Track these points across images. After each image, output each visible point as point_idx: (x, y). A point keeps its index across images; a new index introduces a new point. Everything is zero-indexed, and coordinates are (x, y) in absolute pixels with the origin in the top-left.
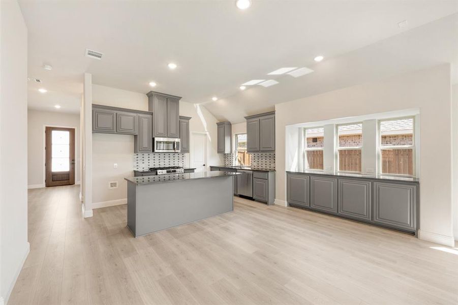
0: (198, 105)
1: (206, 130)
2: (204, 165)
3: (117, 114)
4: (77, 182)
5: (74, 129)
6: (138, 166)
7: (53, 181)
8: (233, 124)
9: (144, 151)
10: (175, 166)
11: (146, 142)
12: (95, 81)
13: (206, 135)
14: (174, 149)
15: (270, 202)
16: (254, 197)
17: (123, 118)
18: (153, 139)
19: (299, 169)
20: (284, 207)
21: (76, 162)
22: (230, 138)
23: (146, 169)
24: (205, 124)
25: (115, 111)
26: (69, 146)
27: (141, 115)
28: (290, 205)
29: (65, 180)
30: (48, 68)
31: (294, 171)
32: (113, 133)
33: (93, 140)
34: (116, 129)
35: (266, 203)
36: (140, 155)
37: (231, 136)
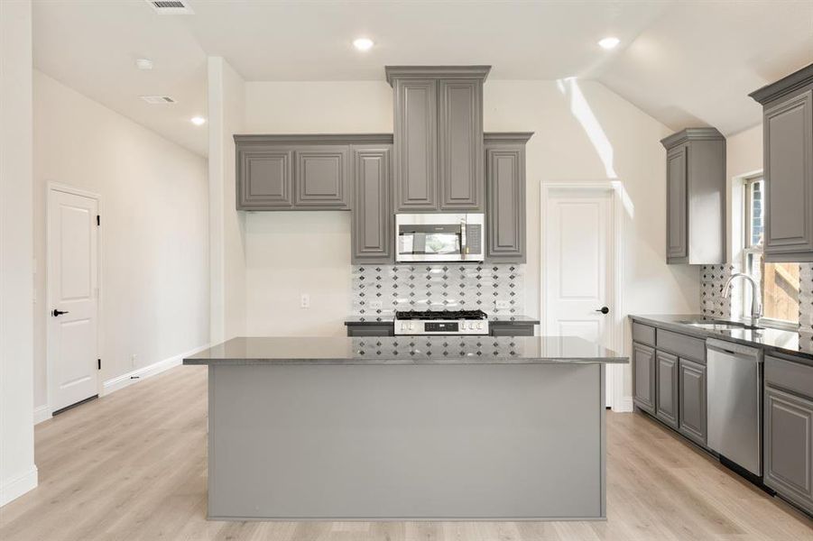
0: (573, 80)
1: (611, 173)
2: (605, 311)
3: (294, 153)
6: (362, 303)
8: (731, 135)
9: (369, 257)
10: (466, 308)
13: (612, 192)
14: (461, 251)
18: (395, 220)
22: (717, 196)
25: (290, 147)
27: (362, 148)
32: (286, 208)
36: (370, 272)
37: (721, 186)
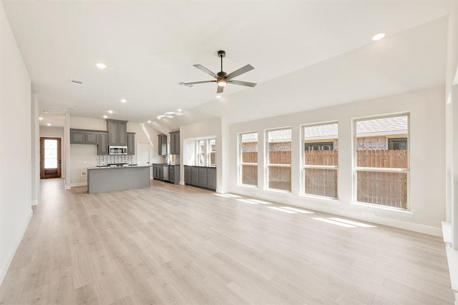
0: (143, 124)
1: (149, 140)
2: (148, 163)
3: (85, 133)
4: (62, 176)
5: (60, 139)
7: (45, 174)
8: (168, 136)
9: (103, 154)
10: (122, 163)
11: (104, 149)
12: (71, 115)
13: (149, 143)
14: (123, 153)
15: (175, 182)
16: (170, 181)
17: (89, 136)
18: (109, 147)
19: (195, 164)
20: (182, 185)
21: (62, 161)
23: (106, 165)
24: (148, 136)
26: (56, 151)
27: (101, 133)
28: (186, 184)
29: (54, 174)
30: (46, 112)
31: (191, 165)
32: (83, 144)
33: (71, 147)
34: (85, 141)
35: (173, 183)
36: (101, 156)
